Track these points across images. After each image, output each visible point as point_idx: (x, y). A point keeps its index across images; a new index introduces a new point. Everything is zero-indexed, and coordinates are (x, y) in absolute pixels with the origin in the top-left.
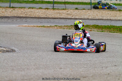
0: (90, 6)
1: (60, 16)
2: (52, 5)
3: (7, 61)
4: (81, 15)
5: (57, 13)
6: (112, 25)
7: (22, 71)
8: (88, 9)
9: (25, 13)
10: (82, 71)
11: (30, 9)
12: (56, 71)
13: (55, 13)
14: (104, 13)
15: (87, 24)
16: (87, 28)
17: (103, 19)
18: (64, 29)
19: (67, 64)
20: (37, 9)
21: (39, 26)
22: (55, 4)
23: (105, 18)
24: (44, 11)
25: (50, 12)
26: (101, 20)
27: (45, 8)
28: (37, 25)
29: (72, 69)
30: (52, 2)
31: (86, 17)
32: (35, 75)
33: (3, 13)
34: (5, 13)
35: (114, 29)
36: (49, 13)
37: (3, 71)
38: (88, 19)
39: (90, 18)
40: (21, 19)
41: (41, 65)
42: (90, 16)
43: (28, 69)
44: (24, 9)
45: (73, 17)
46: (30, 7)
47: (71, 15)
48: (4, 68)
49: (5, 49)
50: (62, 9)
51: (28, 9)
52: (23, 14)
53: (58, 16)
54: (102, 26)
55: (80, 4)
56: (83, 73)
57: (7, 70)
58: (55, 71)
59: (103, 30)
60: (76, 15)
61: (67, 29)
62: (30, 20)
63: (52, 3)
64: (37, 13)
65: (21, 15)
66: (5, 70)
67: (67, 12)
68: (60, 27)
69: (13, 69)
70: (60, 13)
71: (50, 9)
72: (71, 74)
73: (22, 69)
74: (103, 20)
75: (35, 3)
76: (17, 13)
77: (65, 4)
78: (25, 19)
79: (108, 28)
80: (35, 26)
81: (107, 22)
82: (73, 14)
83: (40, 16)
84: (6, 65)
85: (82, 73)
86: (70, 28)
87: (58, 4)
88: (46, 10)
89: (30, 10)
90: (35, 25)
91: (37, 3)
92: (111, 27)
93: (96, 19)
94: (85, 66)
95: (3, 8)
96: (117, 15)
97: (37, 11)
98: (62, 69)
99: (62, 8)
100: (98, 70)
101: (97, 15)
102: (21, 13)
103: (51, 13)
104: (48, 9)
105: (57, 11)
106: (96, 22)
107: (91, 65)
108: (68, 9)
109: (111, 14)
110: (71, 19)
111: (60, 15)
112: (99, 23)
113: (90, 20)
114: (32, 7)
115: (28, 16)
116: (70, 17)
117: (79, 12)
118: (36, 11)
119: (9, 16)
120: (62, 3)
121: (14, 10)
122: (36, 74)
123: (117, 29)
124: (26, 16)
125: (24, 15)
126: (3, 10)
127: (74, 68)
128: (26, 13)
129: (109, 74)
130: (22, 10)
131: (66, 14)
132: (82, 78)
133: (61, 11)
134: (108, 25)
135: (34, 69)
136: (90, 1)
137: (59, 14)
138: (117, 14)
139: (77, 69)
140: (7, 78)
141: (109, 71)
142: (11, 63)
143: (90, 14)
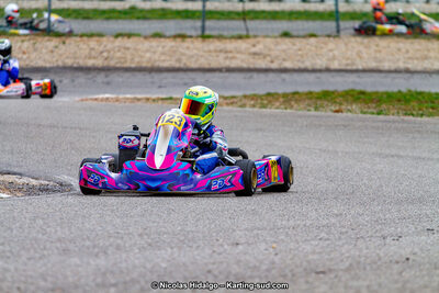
0: (333, 24)
1: (228, 63)
2: (199, 24)
3: (45, 223)
4: (302, 56)
5: (216, 51)
6: (413, 89)
7: (97, 255)
8: (328, 32)
9: (102, 52)
10: (314, 253)
11: (120, 39)
12: (220, 254)
13: (210, 51)
14: (385, 48)
15: (325, 88)
16: (326, 103)
17: (381, 68)
18: (243, 106)
19: (259, 229)
20: (146, 38)
21: (154, 100)
22: (209, 18)
23: (386, 65)
24: (169, 43)
25: (191, 46)
26: (375, 75)
27: (173, 33)
28: (148, 96)
29: (274, 245)
30: (197, 14)
31: (320, 63)
32: (145, 267)
33: (25, 57)
34: (33, 55)
35: (420, 102)
36: (187, 52)
37: (29, 259)
38: (328, 70)
39: (335, 65)
40: (90, 76)
41: (165, 233)
42: (334, 58)
43: (118, 248)
44: (97, 38)
45: (274, 66)
46: (119, 32)
47: (268, 58)
48: (36, 246)
49: (34, 182)
50: (233, 37)
51: (112, 39)
52: (94, 58)
53: (221, 61)
54: (377, 93)
55: (297, 19)
56: (316, 257)
57: (45, 252)
58: (214, 252)
59: (384, 106)
60: (283, 56)
61: (254, 106)
62: (121, 80)
63: (198, 18)
64: (147, 51)
65: (90, 63)
66: (37, 255)
67: (254, 46)
68: (228, 101)
69: (66, 251)
70: (226, 52)
71: (191, 37)
72: (273, 263)
73: (96, 250)
74: (380, 71)
75: (138, 18)
76: (75, 52)
77: (244, 20)
78: (103, 74)
79: (399, 101)
80: (139, 100)
81: (397, 81)
82: (273, 53)
83: (157, 64)
84: (40, 236)
85: (311, 257)
86: (265, 102)
87: (219, 19)
88: (179, 40)
89: (119, 42)
90: (139, 96)
91: (145, 18)
92: (412, 95)
93: (357, 71)
94: (323, 235)
95: (23, 38)
96: (432, 54)
97: (146, 44)
98: (240, 247)
99: (236, 33)
100: (367, 248)
101: (359, 54)
102: (90, 53)
103: (195, 51)
104: (183, 37)
105: (215, 45)
106: (357, 80)
107: (344, 230)
108: (255, 36)
109: (407, 52)
110: (267, 71)
111: (226, 58)
112: (369, 84)
113: (334, 74)
114: (127, 31)
115: (112, 63)
116: (262, 64)
117: (294, 44)
118: (140, 46)
119: (48, 65)
120: (233, 16)
121: (64, 43)
122: (149, 266)
123: (430, 105)
124: (106, 64)
125: (99, 63)
126: (26, 44)
127: (283, 241)
128: (105, 54)
129: (408, 259)
130: (93, 43)
131: (250, 54)
132: (313, 275)
133: (230, 45)
134: (400, 92)
135: (142, 249)
136: (333, 8)
137: (222, 55)
138: (429, 50)
139: (292, 245)
140: (45, 280)
141: (408, 250)
142: (58, 228)
143: (336, 53)
